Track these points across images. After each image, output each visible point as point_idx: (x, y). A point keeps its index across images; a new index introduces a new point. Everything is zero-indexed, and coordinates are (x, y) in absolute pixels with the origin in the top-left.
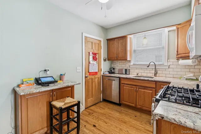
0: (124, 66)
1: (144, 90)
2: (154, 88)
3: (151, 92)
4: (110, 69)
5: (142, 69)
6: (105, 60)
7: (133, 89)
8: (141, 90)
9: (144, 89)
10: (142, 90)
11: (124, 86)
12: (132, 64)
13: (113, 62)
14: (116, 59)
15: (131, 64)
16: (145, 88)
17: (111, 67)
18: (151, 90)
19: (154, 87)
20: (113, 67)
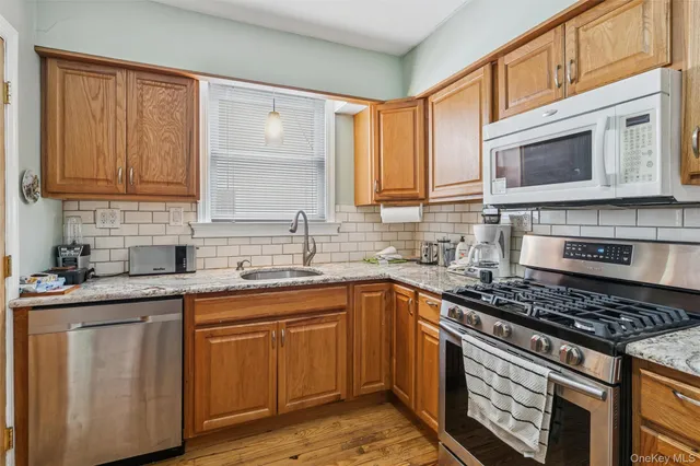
0: (159, 229)
1: (308, 329)
2: (341, 309)
3: (334, 325)
4: (56, 252)
5: (253, 241)
6: (27, 194)
7: (261, 336)
8: (299, 330)
9: (309, 322)
10: (303, 330)
11: (213, 336)
12: (208, 221)
13: (73, 205)
14: (121, 188)
15: (201, 221)
16: (312, 316)
17: (63, 238)
18: (334, 320)
19: (345, 303)
20: (81, 241)
